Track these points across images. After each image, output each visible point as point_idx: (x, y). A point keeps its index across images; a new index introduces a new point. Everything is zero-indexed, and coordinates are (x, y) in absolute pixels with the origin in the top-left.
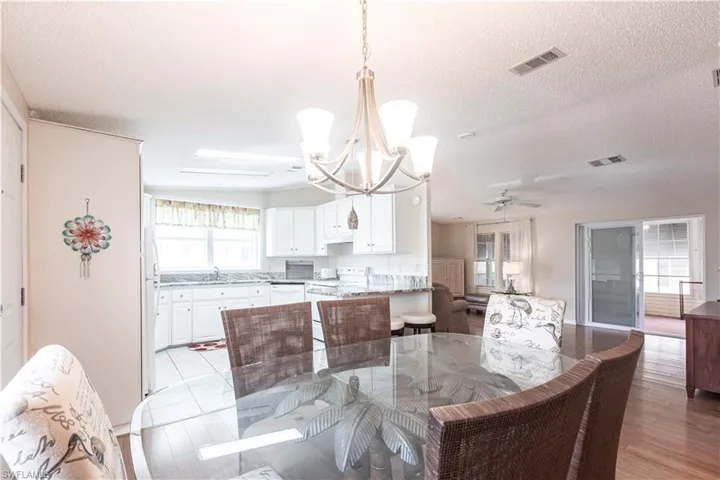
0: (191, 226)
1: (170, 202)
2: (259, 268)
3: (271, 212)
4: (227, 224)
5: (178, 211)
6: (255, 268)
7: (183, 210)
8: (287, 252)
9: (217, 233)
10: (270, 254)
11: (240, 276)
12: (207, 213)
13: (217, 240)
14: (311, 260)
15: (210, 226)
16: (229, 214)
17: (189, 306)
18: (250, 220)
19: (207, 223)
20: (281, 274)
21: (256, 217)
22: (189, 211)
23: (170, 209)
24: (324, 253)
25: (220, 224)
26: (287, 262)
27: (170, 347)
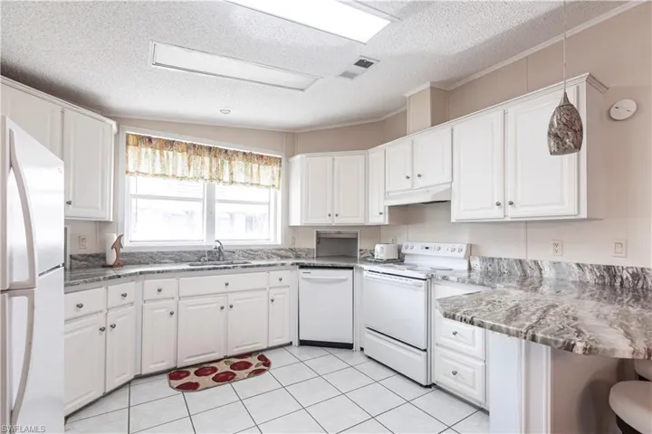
0: (182, 178)
1: (150, 140)
2: (279, 242)
3: (298, 160)
4: (236, 178)
5: (161, 154)
6: (272, 242)
7: (171, 153)
8: (322, 220)
9: (222, 191)
10: (296, 221)
11: (251, 253)
12: (207, 159)
13: (222, 201)
14: (354, 230)
15: (211, 179)
16: (239, 164)
17: (172, 305)
18: (267, 173)
19: (206, 174)
20: (308, 251)
21: (276, 168)
22: (179, 154)
23: (150, 150)
24: (383, 220)
25: (226, 178)
26: (318, 233)
27: (139, 377)
